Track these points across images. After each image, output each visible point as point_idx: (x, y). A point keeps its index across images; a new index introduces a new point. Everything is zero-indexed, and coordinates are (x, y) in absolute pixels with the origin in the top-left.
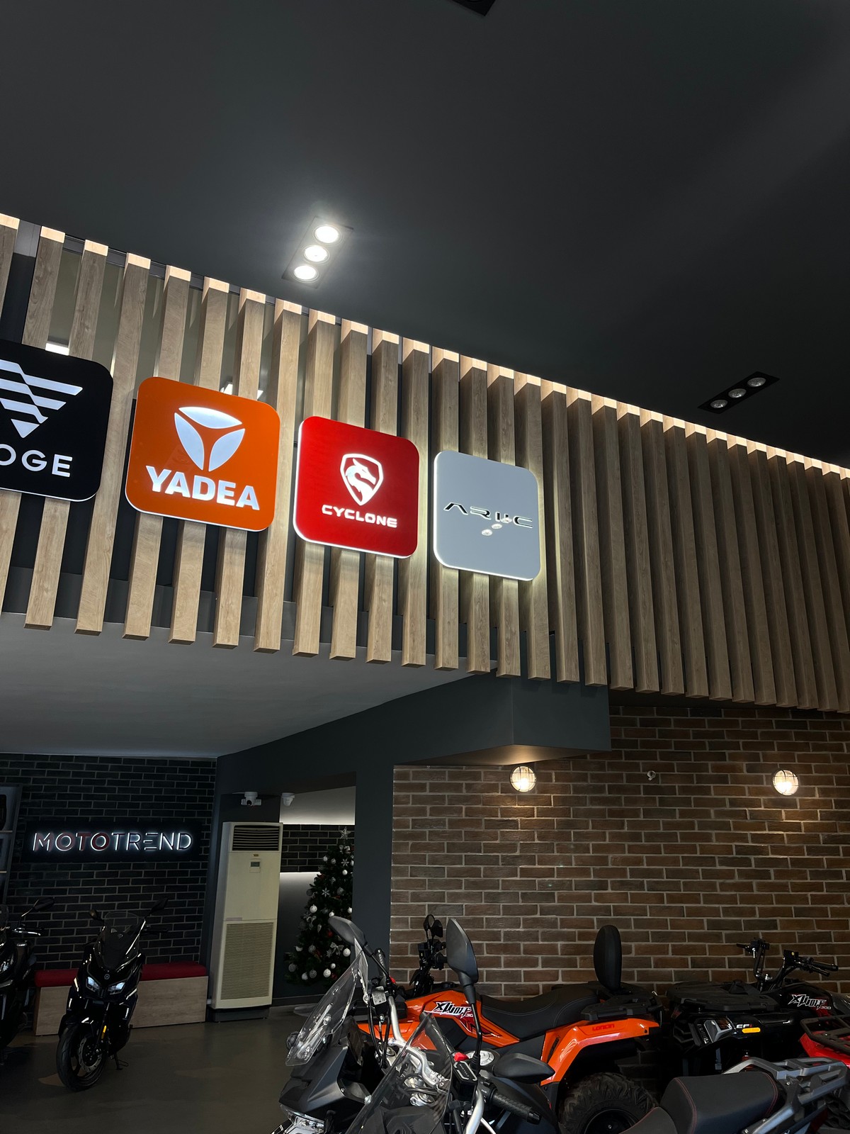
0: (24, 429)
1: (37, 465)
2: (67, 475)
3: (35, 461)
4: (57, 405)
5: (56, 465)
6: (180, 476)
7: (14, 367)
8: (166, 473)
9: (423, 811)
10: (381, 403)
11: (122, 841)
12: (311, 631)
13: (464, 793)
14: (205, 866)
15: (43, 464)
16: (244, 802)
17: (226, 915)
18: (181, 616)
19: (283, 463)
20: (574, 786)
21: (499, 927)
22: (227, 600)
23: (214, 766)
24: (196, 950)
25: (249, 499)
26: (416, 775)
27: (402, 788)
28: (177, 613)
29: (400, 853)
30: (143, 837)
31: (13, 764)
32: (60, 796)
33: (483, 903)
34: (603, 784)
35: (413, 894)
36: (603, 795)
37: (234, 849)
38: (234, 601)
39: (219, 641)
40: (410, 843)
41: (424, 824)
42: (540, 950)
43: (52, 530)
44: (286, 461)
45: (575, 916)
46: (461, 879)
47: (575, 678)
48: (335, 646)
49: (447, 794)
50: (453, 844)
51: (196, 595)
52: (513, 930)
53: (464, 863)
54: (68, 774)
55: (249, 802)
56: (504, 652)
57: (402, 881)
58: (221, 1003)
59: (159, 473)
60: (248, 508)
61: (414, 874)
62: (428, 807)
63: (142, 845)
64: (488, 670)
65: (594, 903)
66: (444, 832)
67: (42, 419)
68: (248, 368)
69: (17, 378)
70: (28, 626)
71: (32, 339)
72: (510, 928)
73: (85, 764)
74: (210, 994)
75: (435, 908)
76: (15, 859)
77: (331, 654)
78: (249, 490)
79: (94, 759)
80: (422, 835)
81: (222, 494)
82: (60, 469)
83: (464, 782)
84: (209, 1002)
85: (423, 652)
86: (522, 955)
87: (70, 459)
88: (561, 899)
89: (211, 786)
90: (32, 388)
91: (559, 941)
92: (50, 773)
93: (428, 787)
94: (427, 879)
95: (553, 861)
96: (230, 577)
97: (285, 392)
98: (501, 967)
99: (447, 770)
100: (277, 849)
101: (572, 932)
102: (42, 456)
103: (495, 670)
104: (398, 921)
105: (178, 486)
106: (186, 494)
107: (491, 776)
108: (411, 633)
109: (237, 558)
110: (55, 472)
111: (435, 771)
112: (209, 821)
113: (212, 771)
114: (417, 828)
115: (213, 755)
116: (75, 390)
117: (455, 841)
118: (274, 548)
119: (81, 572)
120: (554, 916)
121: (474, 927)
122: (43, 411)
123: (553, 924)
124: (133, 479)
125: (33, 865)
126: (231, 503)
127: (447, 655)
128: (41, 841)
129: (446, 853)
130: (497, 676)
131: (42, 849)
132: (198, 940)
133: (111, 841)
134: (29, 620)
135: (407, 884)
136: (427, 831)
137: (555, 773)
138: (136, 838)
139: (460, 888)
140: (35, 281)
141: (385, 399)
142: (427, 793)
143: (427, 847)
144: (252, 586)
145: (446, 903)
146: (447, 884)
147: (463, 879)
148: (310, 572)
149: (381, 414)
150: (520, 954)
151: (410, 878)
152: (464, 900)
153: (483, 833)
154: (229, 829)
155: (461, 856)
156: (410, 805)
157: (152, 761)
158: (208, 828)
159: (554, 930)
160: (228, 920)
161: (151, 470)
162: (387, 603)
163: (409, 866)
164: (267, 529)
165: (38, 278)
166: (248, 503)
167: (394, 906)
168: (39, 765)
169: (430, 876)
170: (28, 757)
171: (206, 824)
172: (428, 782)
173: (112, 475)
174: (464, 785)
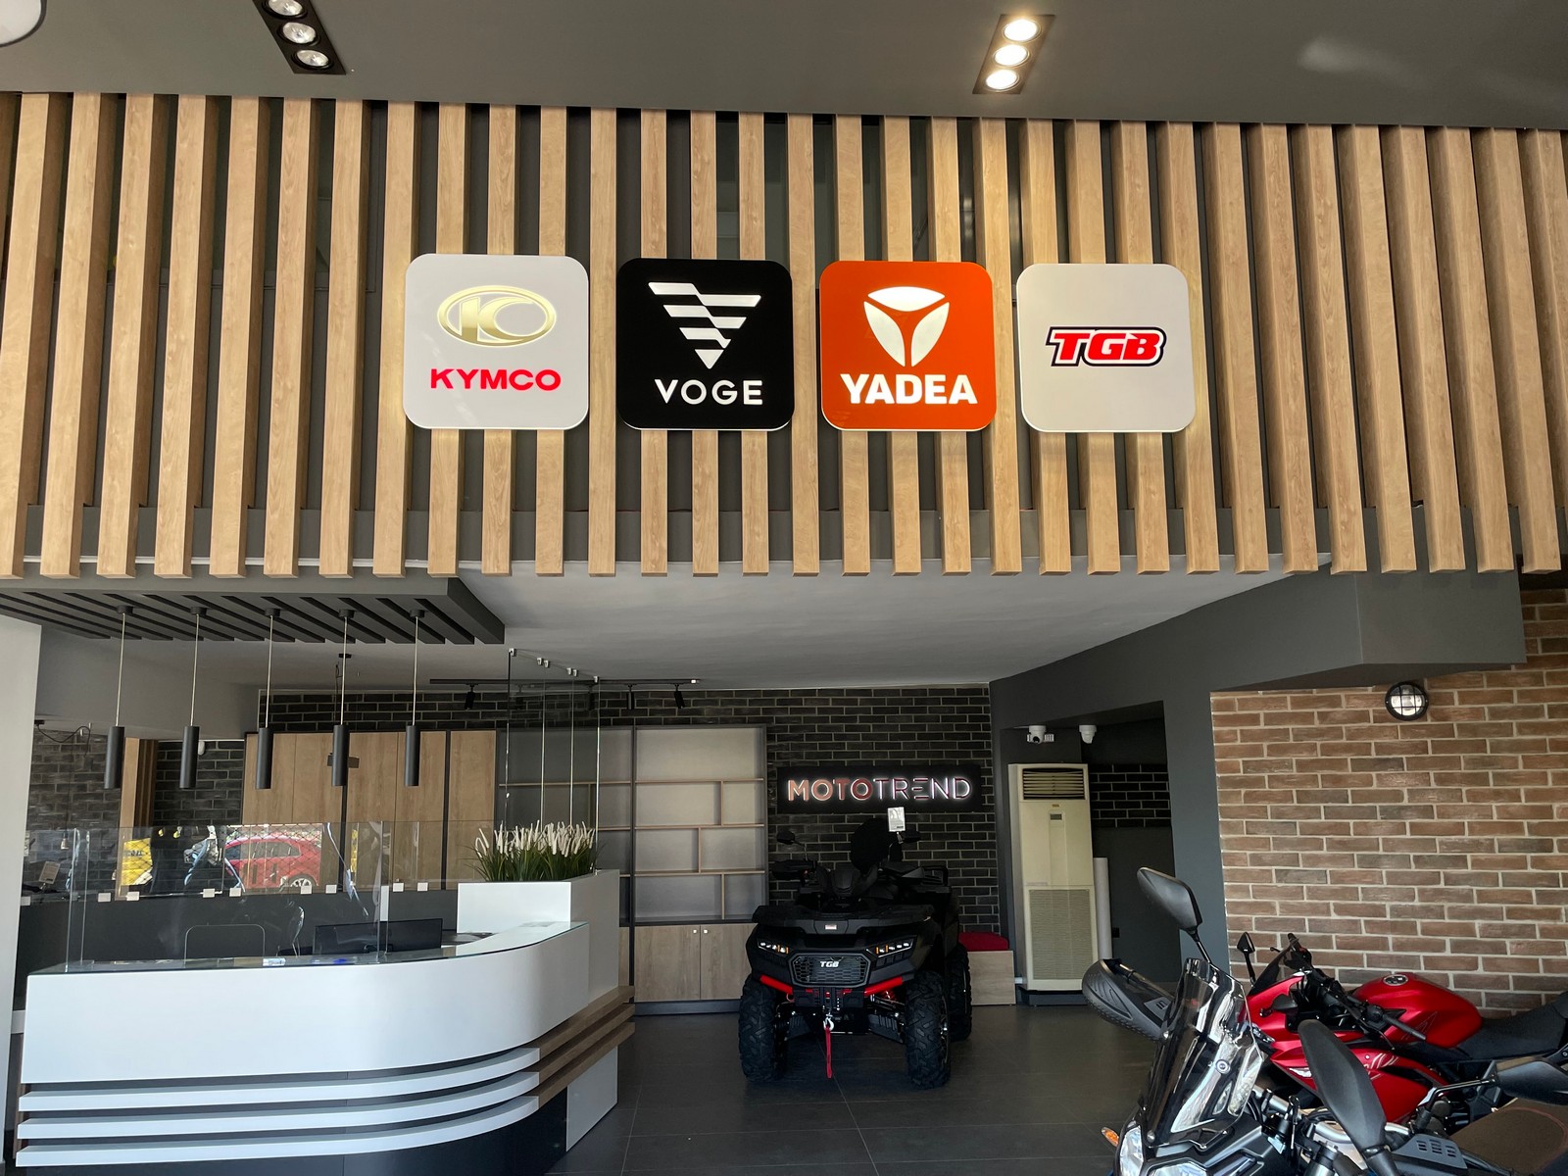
0: (709, 358)
1: (728, 397)
2: (759, 402)
3: (725, 393)
4: (737, 323)
5: (747, 393)
6: (880, 379)
7: (688, 289)
8: (863, 378)
9: (1257, 751)
10: (1127, 221)
11: (887, 789)
12: (1059, 543)
13: (1317, 724)
14: (991, 818)
15: (734, 395)
16: (1030, 739)
17: (1026, 879)
18: (902, 545)
19: (1002, 336)
20: (1490, 709)
21: (1382, 900)
22: (952, 519)
23: (986, 693)
24: (994, 920)
25: (963, 391)
26: (1243, 704)
27: (1224, 721)
28: (897, 542)
29: (1228, 805)
30: (911, 784)
31: (751, 702)
32: (809, 737)
33: (1356, 869)
34: (1538, 704)
35: (1253, 856)
36: (1541, 720)
37: (1025, 798)
38: (960, 520)
39: (948, 569)
40: (1243, 791)
41: (1260, 766)
42: (1448, 930)
43: (754, 466)
44: (1004, 332)
45: (1501, 887)
46: (1321, 837)
47: (1458, 563)
48: (1092, 559)
49: (1290, 727)
50: (1306, 792)
51: (916, 518)
52: (1403, 904)
53: (1323, 816)
54: (812, 710)
55: (1036, 739)
56: (1341, 538)
57: (1236, 839)
58: (1034, 984)
59: (855, 380)
60: (963, 403)
61: (1251, 829)
62: (1265, 745)
63: (911, 794)
64: (1316, 568)
65: (1530, 870)
66: (1289, 777)
67: (725, 343)
68: (945, 221)
69: (692, 300)
70: (746, 574)
71: (701, 249)
72: (1399, 901)
73: (831, 698)
74: (1019, 970)
75: (1286, 874)
76: (771, 811)
77: (1089, 568)
78: (962, 380)
79: (840, 692)
80: (1259, 782)
81: (930, 391)
82: (752, 397)
83: (1315, 711)
84: (1019, 981)
85: (1214, 555)
86: (1420, 936)
87: (759, 383)
88: (1476, 863)
89: (986, 718)
90: (710, 308)
91: (1475, 919)
92: (793, 711)
93: (1262, 719)
94: (1271, 837)
95: (1463, 812)
96: (952, 492)
97: (994, 241)
98: (1388, 950)
99: (1288, 696)
100: (1083, 798)
101: (1497, 908)
102: (731, 385)
103: (1325, 568)
104: (1235, 889)
105: (879, 391)
106: (889, 400)
107: (1356, 701)
108: (1194, 532)
109: (957, 466)
110: (747, 401)
111: (1271, 698)
112: (990, 763)
113: (985, 701)
114: (1249, 772)
115: (984, 681)
116: (752, 300)
117: (1309, 788)
118: (1001, 447)
119: (788, 508)
120: (1467, 887)
121: (1345, 899)
122: (725, 332)
123: (1468, 897)
124: (830, 393)
125: (792, 816)
126: (942, 400)
127: (1250, 554)
128: (795, 789)
129: (1295, 804)
130: (1332, 573)
131: (798, 798)
132: (996, 908)
133: (874, 788)
134: (746, 569)
135: (1243, 844)
136: (1266, 775)
137: (1459, 692)
138: (903, 785)
139: (1321, 849)
140: (693, 176)
141: (1133, 216)
142: (1262, 726)
143: (1267, 797)
144: (980, 497)
145: (1301, 868)
146: (1301, 844)
147: (1324, 837)
148: (1050, 472)
149: (1129, 237)
150: (1416, 934)
151: (1246, 835)
152: (1327, 864)
153: (1350, 776)
154: (1016, 771)
155: (1319, 809)
156: (1238, 743)
157: (907, 691)
158: (989, 772)
159: (1468, 905)
160: (1029, 884)
161: (846, 378)
162: (1157, 496)
163: (1244, 821)
164: (988, 427)
165: (696, 173)
166: (963, 397)
167: (1228, 870)
168: (780, 702)
169: (1275, 833)
170: (766, 693)
171: (986, 767)
172: (1262, 713)
173: (805, 392)
174: (1316, 715)
